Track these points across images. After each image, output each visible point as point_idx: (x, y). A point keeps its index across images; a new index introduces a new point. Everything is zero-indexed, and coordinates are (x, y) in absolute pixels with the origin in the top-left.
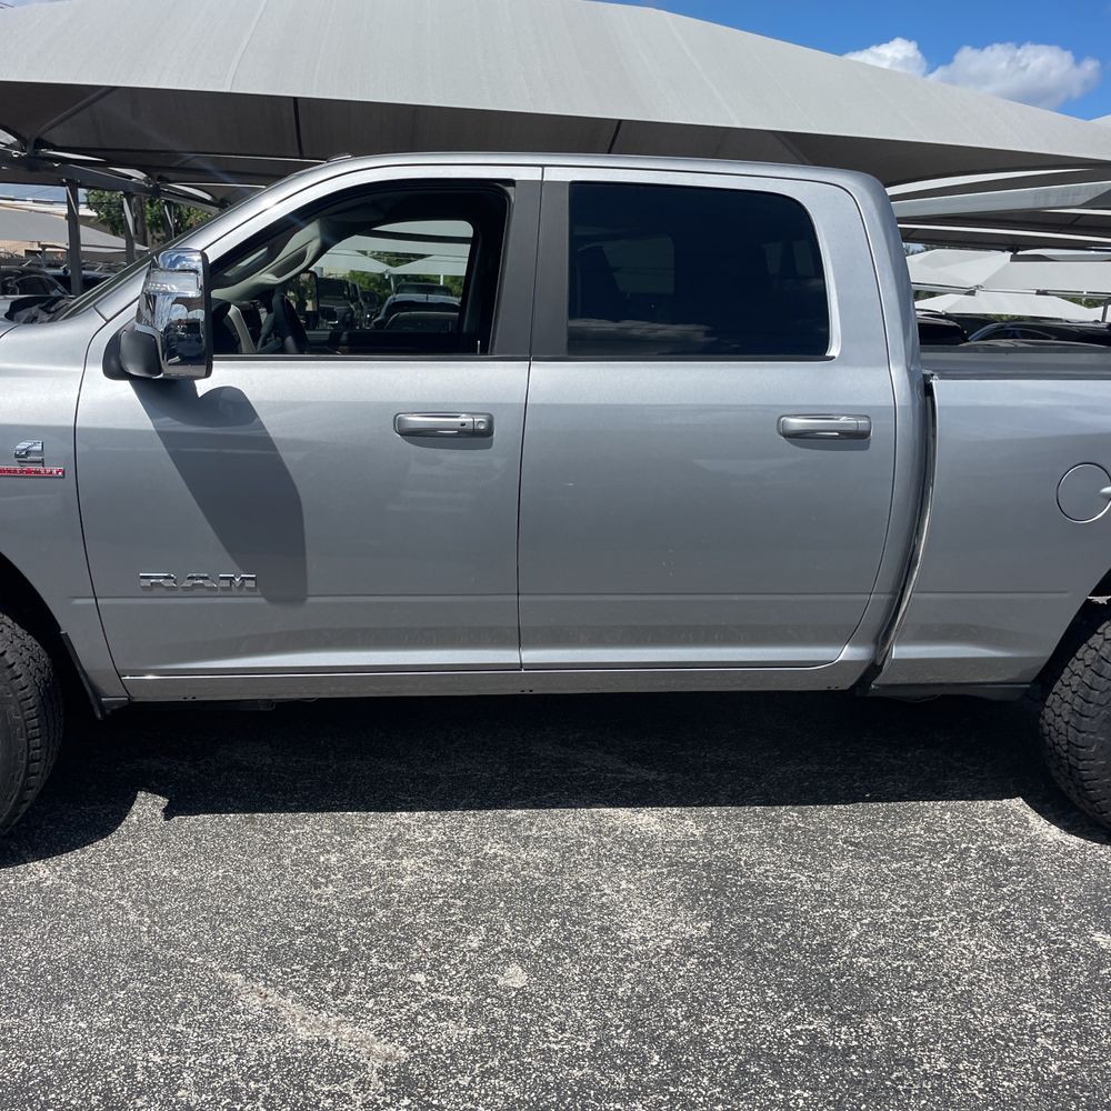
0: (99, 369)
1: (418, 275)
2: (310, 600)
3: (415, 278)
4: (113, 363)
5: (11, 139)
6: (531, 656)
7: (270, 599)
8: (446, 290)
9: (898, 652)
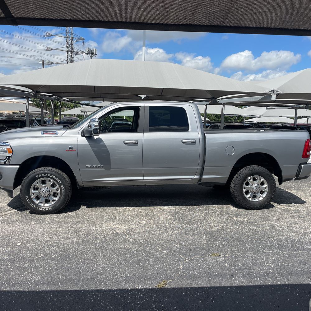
0: (80, 135)
1: (118, 116)
2: (111, 169)
3: (118, 117)
4: (82, 134)
5: (31, 91)
6: (145, 178)
7: (105, 169)
8: (126, 120)
9: (204, 177)
